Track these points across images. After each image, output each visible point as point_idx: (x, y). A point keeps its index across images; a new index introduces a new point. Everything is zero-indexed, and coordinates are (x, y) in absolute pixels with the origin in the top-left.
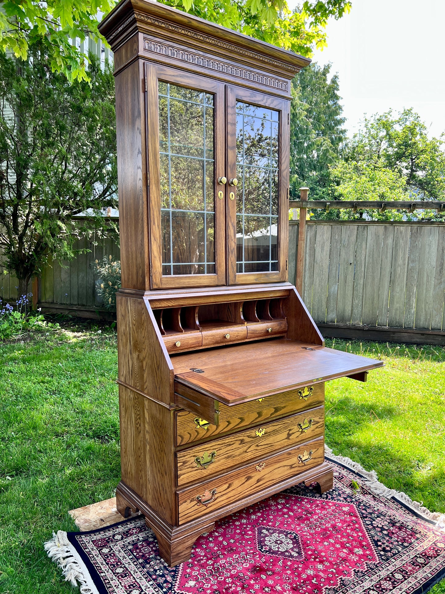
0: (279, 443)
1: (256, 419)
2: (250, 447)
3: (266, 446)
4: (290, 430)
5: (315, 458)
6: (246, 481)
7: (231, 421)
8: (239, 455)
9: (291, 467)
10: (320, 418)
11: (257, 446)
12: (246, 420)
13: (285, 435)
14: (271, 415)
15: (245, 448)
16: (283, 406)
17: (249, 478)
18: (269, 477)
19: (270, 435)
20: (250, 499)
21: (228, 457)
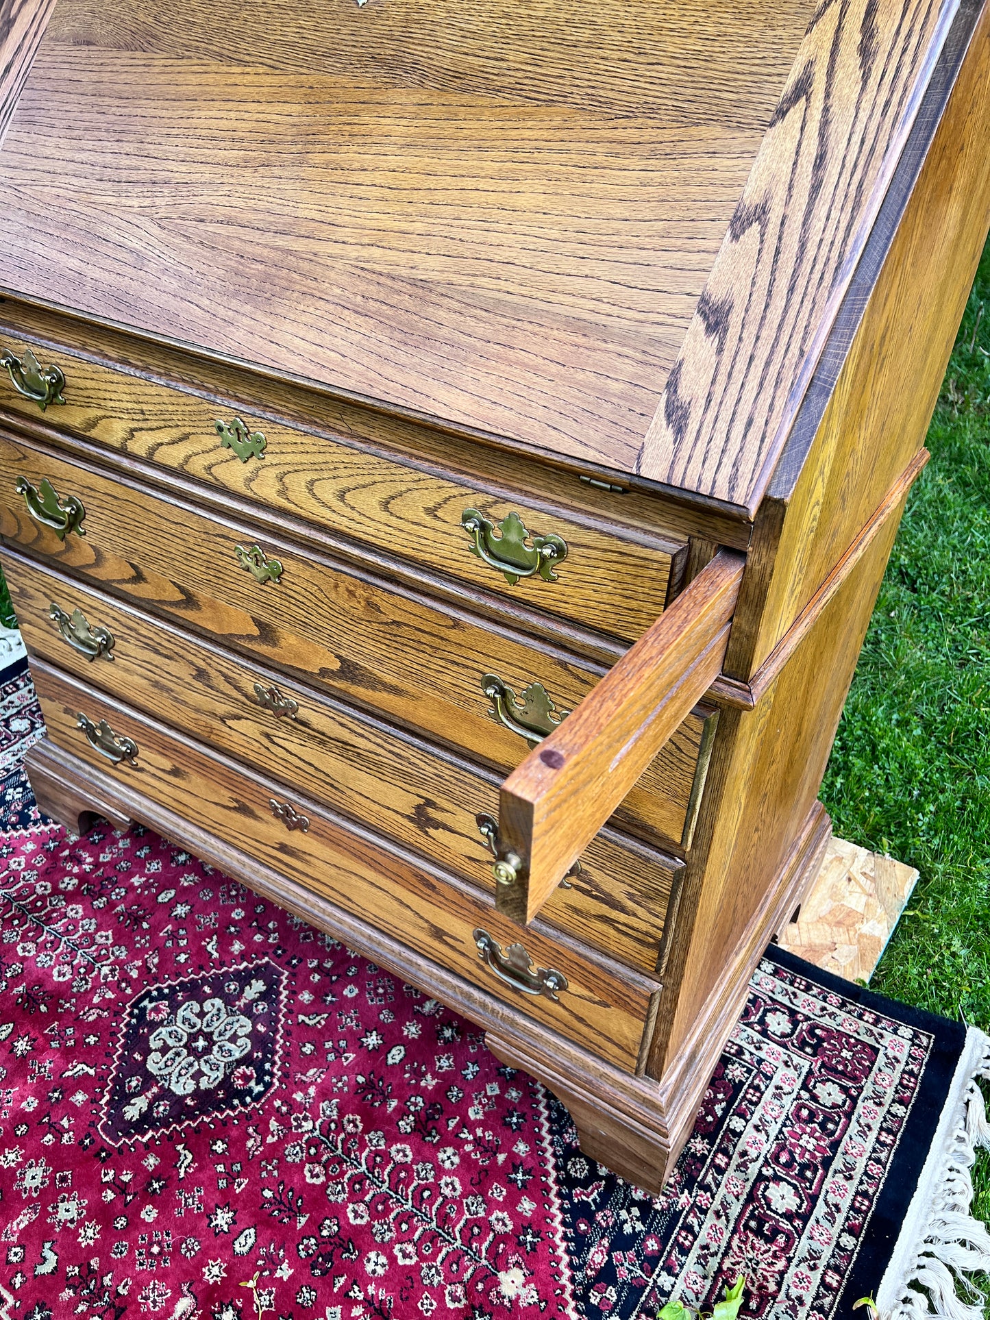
0: (376, 807)
1: (250, 637)
2: (239, 718)
3: (311, 770)
4: (429, 803)
5: (581, 1020)
6: (235, 809)
7: (146, 572)
8: (197, 710)
9: (438, 933)
10: (631, 896)
11: (267, 736)
12: (207, 612)
13: (405, 801)
14: (324, 672)
15: (222, 709)
16: (388, 679)
17: (243, 809)
18: (331, 877)
19: (322, 742)
20: (256, 872)
21: (156, 684)
